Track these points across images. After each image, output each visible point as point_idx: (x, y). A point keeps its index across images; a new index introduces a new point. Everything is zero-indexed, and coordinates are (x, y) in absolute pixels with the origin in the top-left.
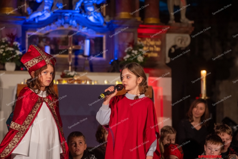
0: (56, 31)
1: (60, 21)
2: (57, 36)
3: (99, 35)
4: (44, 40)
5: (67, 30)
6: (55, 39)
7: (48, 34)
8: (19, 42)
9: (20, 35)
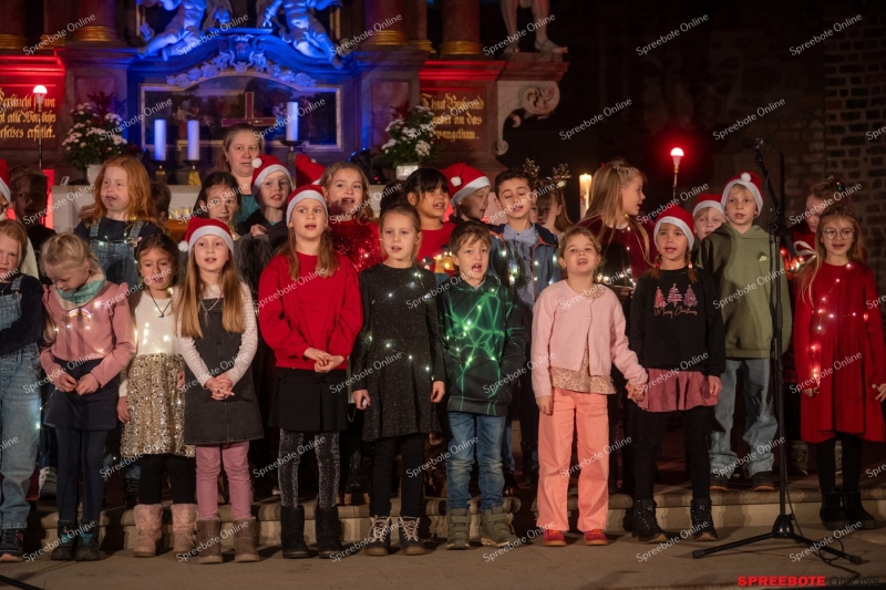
0: (216, 80)
1: (223, 55)
2: (219, 93)
3: (325, 89)
4: (186, 103)
5: (245, 77)
6: (213, 100)
7: (196, 87)
8: (121, 114)
9: (123, 95)
